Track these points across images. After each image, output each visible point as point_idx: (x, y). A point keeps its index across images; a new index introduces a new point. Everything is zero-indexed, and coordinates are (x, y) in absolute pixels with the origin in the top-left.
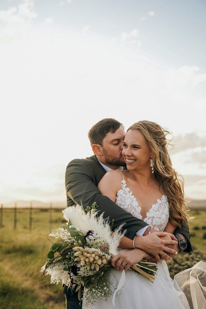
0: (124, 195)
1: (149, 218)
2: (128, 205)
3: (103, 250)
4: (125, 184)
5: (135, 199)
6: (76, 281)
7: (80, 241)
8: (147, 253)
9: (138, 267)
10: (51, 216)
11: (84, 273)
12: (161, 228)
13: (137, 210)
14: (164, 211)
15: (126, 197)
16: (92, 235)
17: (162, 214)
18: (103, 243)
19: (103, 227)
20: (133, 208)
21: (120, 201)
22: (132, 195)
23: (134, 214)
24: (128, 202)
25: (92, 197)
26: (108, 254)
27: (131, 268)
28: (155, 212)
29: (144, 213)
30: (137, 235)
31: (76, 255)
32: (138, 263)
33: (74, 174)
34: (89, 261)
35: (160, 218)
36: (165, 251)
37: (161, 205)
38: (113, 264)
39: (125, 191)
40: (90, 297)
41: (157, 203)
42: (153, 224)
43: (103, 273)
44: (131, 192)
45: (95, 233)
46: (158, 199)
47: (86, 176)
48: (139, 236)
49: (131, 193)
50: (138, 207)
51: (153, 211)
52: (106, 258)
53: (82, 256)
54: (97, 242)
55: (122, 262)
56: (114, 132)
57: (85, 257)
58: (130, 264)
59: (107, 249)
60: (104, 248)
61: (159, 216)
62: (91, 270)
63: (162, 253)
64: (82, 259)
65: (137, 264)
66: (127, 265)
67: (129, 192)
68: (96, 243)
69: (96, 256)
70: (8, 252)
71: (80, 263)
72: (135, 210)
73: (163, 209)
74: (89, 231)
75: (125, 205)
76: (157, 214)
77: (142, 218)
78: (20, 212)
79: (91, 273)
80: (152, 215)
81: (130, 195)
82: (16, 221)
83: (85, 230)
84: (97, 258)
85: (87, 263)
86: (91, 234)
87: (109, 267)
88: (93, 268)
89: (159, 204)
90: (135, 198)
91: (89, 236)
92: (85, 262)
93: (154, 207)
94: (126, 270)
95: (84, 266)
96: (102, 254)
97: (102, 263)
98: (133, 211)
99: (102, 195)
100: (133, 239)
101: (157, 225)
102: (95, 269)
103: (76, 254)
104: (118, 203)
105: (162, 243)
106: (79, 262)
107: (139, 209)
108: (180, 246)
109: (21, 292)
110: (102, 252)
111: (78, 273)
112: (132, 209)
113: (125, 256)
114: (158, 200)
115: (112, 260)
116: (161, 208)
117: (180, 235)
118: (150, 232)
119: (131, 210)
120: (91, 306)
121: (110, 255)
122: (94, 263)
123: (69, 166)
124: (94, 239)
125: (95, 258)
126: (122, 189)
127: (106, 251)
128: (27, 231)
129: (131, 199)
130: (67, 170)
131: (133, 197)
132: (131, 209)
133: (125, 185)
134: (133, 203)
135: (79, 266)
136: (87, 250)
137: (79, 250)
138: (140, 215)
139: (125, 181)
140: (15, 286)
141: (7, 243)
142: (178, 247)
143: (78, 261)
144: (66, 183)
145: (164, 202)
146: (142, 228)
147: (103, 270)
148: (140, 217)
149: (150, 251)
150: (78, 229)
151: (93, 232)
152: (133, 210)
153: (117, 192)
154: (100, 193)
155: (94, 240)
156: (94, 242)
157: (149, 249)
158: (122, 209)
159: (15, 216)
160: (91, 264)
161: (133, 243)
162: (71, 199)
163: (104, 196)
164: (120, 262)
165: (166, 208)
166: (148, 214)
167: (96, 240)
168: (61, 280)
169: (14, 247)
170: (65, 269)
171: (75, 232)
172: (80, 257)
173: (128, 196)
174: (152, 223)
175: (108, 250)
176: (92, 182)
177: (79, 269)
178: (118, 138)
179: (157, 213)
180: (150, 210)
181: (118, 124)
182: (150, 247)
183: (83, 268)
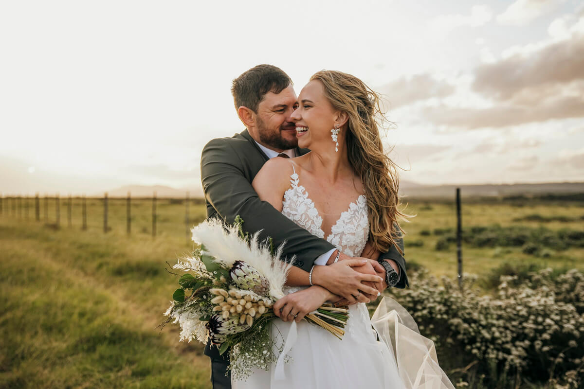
0: (295, 198)
1: (335, 235)
2: (302, 215)
3: (260, 291)
4: (297, 179)
5: (313, 205)
6: (219, 340)
7: (222, 278)
8: (331, 293)
9: (316, 315)
10: (187, 213)
11: (229, 330)
12: (356, 250)
13: (315, 223)
14: (361, 222)
15: (298, 202)
16: (241, 269)
17: (357, 228)
18: (259, 281)
19: (260, 253)
20: (310, 219)
21: (288, 209)
22: (308, 198)
23: (312, 228)
24: (301, 209)
25: (243, 203)
26: (269, 297)
27: (305, 317)
28: (346, 225)
29: (327, 227)
30: (316, 265)
31: (214, 303)
32: (318, 310)
33: (214, 165)
34: (236, 312)
35: (354, 234)
36: (360, 291)
37: (356, 213)
38: (277, 313)
39: (296, 191)
40: (242, 364)
41: (349, 209)
42: (342, 244)
43: (260, 327)
44: (306, 192)
45: (245, 265)
46: (351, 203)
47: (233, 168)
48: (319, 266)
49: (307, 195)
50: (317, 217)
51: (342, 223)
52: (264, 305)
53: (224, 303)
54: (249, 280)
55: (291, 309)
56: (278, 92)
57: (229, 305)
58: (303, 312)
59: (266, 289)
60: (261, 289)
61: (351, 231)
62: (239, 324)
63: (356, 293)
64: (224, 308)
65: (315, 310)
66: (299, 314)
67: (304, 193)
68: (247, 282)
69: (247, 302)
70: (119, 272)
71: (222, 314)
72: (313, 222)
73: (359, 220)
74: (236, 261)
75: (296, 215)
76: (349, 228)
77: (324, 235)
78: (136, 206)
79: (240, 329)
80: (340, 231)
81: (305, 198)
82: (129, 220)
83: (229, 261)
84: (249, 305)
85: (233, 315)
86: (238, 266)
87: (270, 317)
88: (242, 322)
89: (353, 212)
90: (313, 203)
91: (236, 270)
92: (230, 313)
93: (345, 215)
94: (298, 322)
95: (229, 319)
96: (256, 299)
97: (257, 313)
98: (310, 225)
99: (259, 199)
100: (309, 272)
101: (350, 246)
102: (246, 323)
103: (214, 301)
104: (286, 212)
105: (357, 278)
106: (220, 312)
107: (319, 221)
108: (389, 280)
109: (140, 338)
110: (256, 295)
111: (220, 331)
112: (308, 221)
113: (295, 299)
114: (352, 205)
115: (274, 307)
116: (356, 218)
117: (390, 261)
118: (337, 259)
119: (306, 223)
120: (245, 378)
121: (271, 298)
122: (244, 314)
123: (205, 152)
124: (244, 274)
125: (246, 307)
126: (292, 188)
127: (264, 293)
128: (149, 237)
129: (306, 204)
130: (203, 158)
131: (310, 201)
132: (306, 220)
133: (297, 182)
134: (309, 211)
135: (219, 320)
136: (233, 294)
137: (219, 294)
138: (321, 231)
139: (296, 174)
140: (131, 328)
141: (117, 257)
142: (386, 281)
143: (219, 310)
144: (202, 179)
145: (362, 207)
146: (324, 253)
147: (261, 323)
148: (321, 234)
149: (336, 291)
150: (218, 260)
151: (242, 263)
152: (310, 222)
153: (284, 194)
154: (256, 196)
155: (245, 276)
156: (244, 279)
157: (336, 286)
158: (291, 221)
159: (129, 211)
160: (239, 316)
161: (309, 277)
162: (211, 206)
163: (263, 200)
164: (287, 309)
165: (363, 217)
166: (334, 229)
167: (247, 277)
168: (195, 335)
169: (128, 264)
170: (202, 319)
171: (214, 264)
172: (221, 304)
173: (301, 199)
174: (340, 243)
175: (267, 291)
176: (243, 178)
177: (220, 325)
178: (284, 104)
179: (349, 226)
180: (337, 222)
181: (286, 79)
182: (336, 283)
183: (227, 322)
